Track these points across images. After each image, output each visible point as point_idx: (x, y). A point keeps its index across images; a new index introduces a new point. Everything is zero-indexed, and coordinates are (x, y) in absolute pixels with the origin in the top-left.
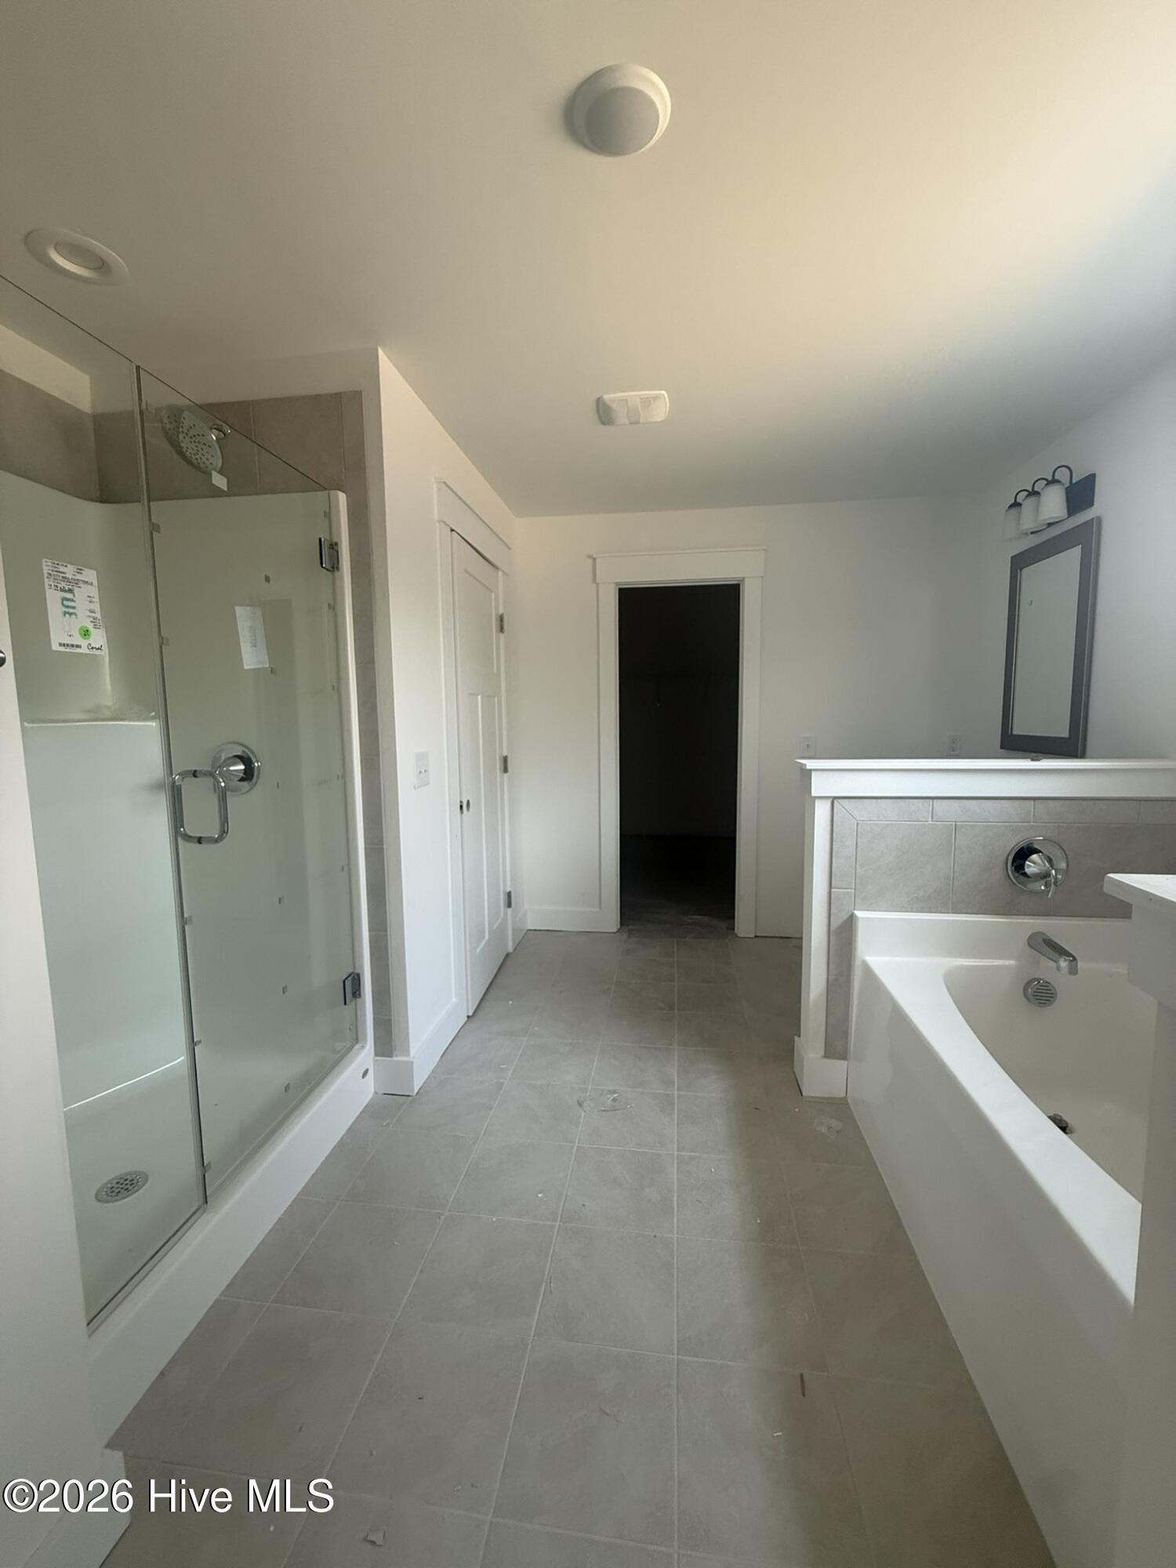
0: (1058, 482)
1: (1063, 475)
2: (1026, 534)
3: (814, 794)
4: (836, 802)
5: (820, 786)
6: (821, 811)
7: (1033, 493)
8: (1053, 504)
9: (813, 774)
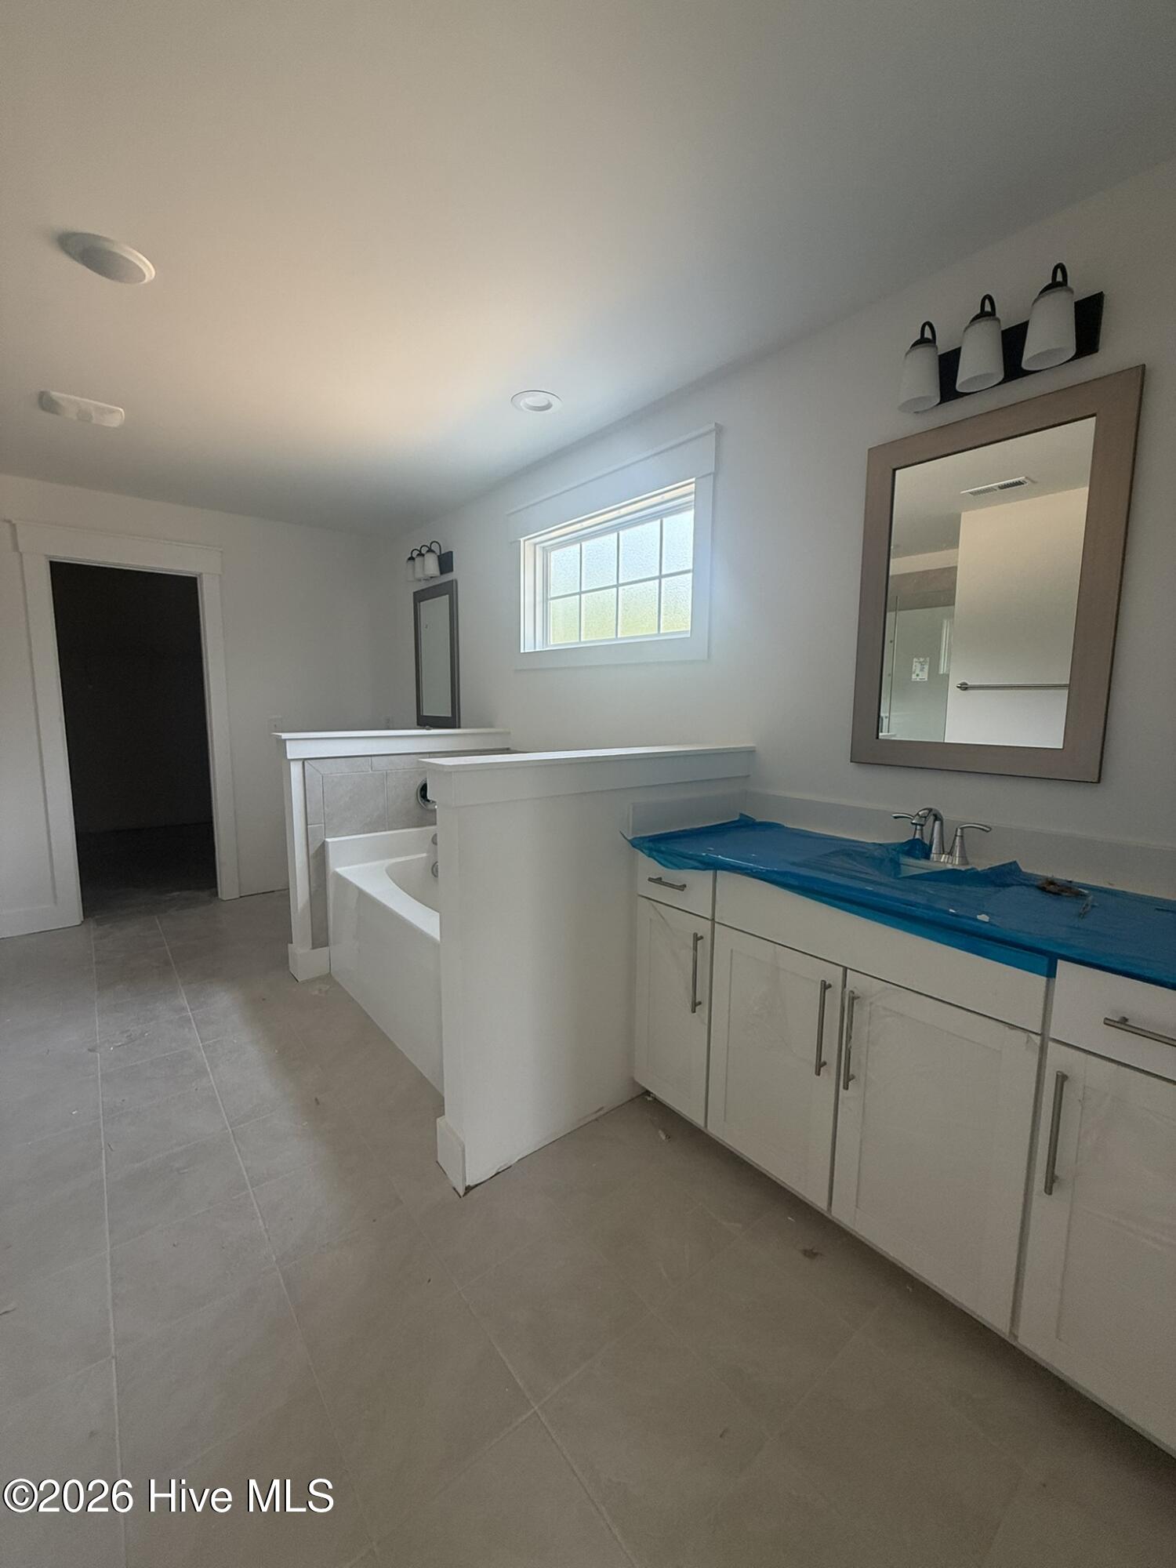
0: (433, 551)
1: (435, 547)
2: (420, 580)
3: (289, 757)
4: (306, 762)
5: (294, 751)
6: (296, 770)
7: (421, 555)
8: (431, 565)
9: (288, 743)
